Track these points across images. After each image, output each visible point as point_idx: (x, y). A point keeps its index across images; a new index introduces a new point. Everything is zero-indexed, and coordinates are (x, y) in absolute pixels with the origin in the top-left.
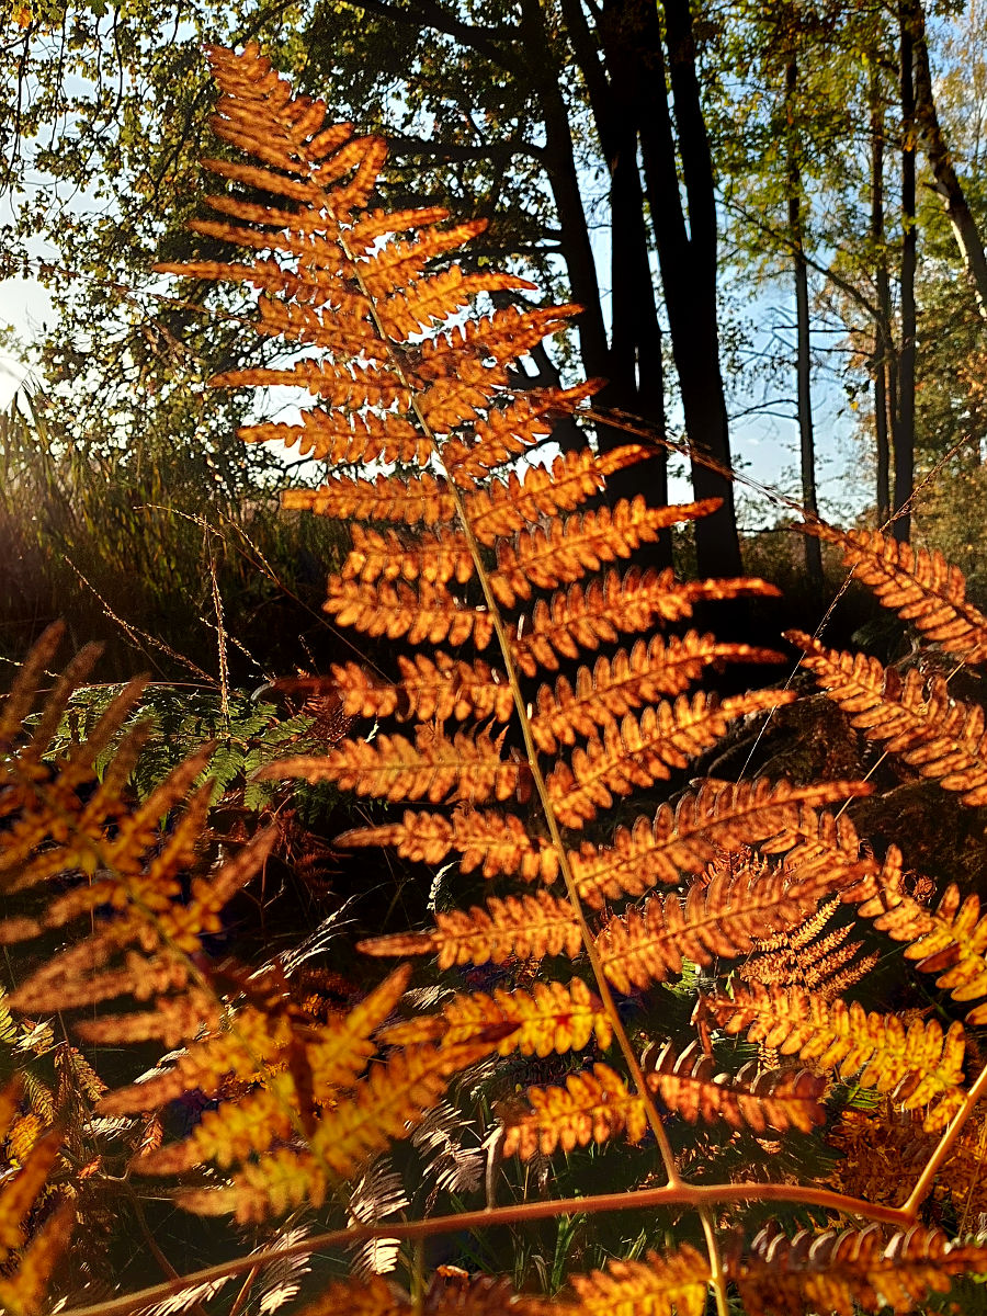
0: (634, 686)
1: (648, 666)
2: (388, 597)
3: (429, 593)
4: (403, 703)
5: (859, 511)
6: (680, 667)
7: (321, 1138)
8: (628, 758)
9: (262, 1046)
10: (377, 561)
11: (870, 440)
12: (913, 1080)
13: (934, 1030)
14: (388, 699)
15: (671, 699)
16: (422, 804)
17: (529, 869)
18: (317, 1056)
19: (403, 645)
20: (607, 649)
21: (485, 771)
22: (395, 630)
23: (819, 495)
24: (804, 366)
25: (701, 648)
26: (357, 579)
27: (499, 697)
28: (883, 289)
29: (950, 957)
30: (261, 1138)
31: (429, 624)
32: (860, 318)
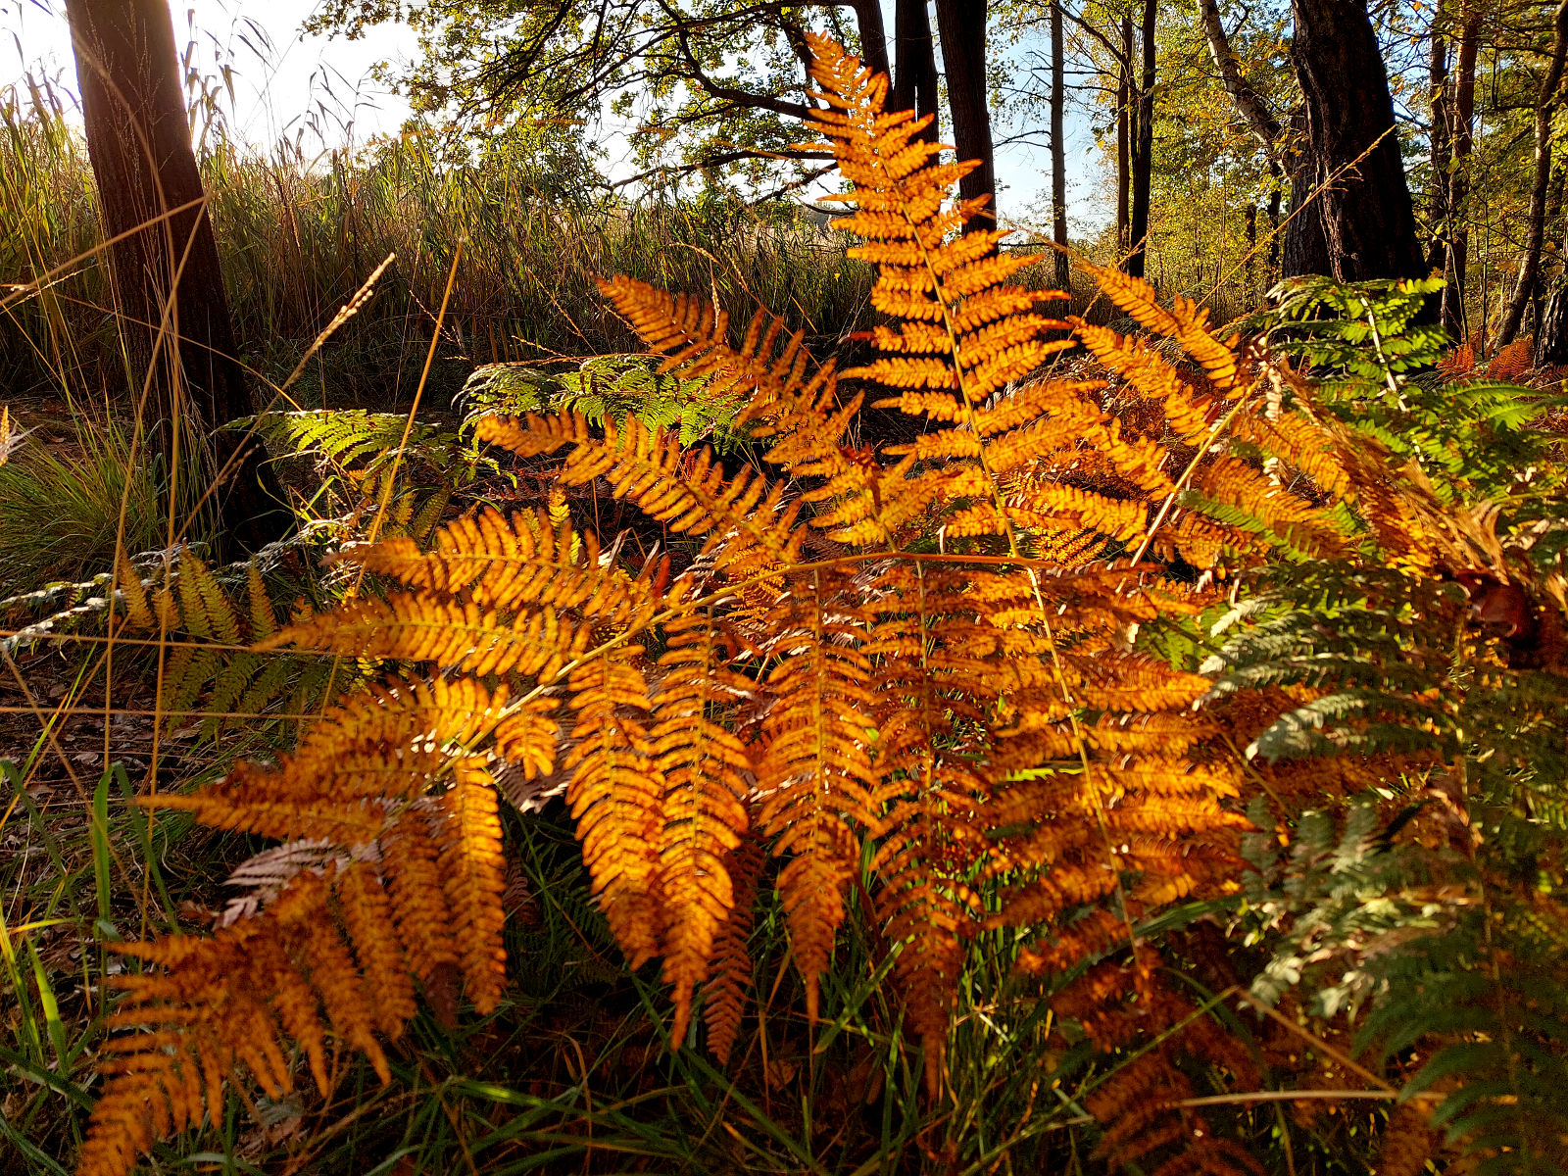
0: (1005, 338)
1: (1013, 329)
2: (898, 298)
3: (914, 296)
4: (904, 345)
5: (1102, 228)
6: (1026, 330)
7: (883, 516)
8: (1001, 370)
9: (861, 478)
10: (892, 282)
11: (1113, 167)
12: (1122, 528)
13: (1133, 505)
14: (898, 342)
15: (1020, 343)
16: (912, 389)
17: (957, 419)
18: (882, 483)
19: (904, 319)
20: (994, 322)
21: (937, 374)
22: (901, 313)
23: (1068, 214)
24: (1057, 101)
25: (1036, 322)
26: (883, 290)
27: (945, 343)
28: (1128, 35)
29: (1141, 469)
30: (861, 514)
31: (915, 310)
32: (1107, 60)
